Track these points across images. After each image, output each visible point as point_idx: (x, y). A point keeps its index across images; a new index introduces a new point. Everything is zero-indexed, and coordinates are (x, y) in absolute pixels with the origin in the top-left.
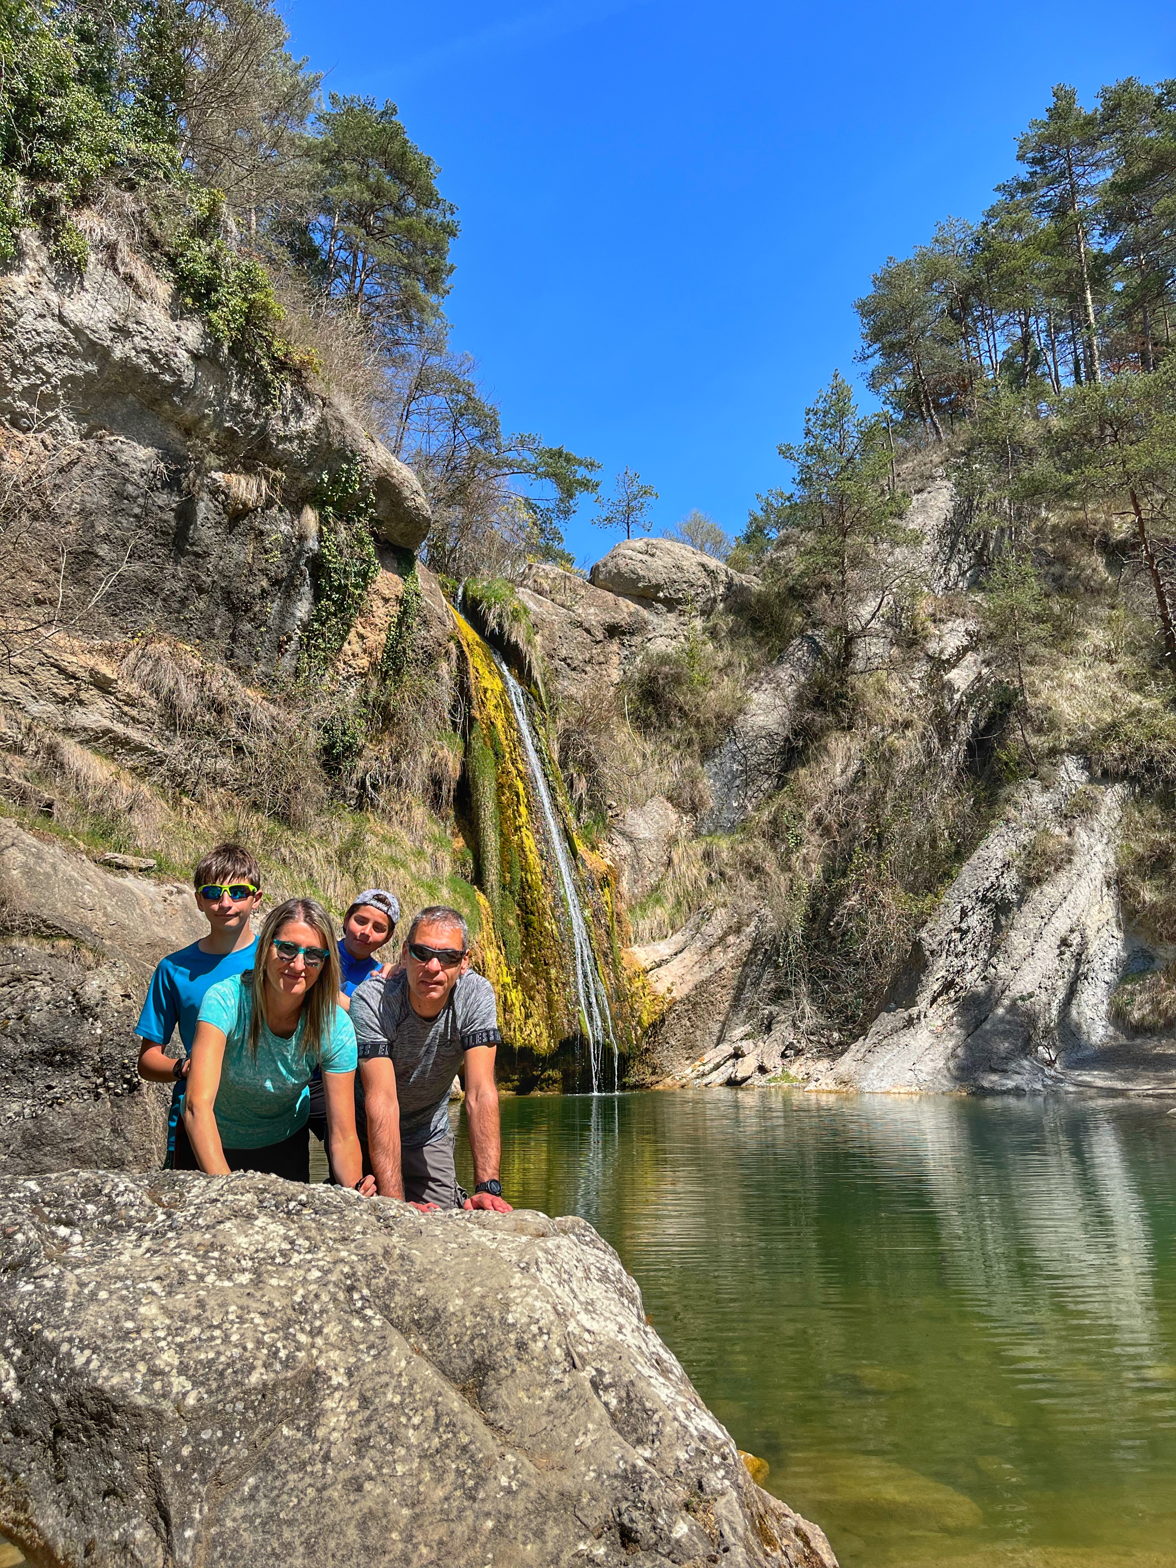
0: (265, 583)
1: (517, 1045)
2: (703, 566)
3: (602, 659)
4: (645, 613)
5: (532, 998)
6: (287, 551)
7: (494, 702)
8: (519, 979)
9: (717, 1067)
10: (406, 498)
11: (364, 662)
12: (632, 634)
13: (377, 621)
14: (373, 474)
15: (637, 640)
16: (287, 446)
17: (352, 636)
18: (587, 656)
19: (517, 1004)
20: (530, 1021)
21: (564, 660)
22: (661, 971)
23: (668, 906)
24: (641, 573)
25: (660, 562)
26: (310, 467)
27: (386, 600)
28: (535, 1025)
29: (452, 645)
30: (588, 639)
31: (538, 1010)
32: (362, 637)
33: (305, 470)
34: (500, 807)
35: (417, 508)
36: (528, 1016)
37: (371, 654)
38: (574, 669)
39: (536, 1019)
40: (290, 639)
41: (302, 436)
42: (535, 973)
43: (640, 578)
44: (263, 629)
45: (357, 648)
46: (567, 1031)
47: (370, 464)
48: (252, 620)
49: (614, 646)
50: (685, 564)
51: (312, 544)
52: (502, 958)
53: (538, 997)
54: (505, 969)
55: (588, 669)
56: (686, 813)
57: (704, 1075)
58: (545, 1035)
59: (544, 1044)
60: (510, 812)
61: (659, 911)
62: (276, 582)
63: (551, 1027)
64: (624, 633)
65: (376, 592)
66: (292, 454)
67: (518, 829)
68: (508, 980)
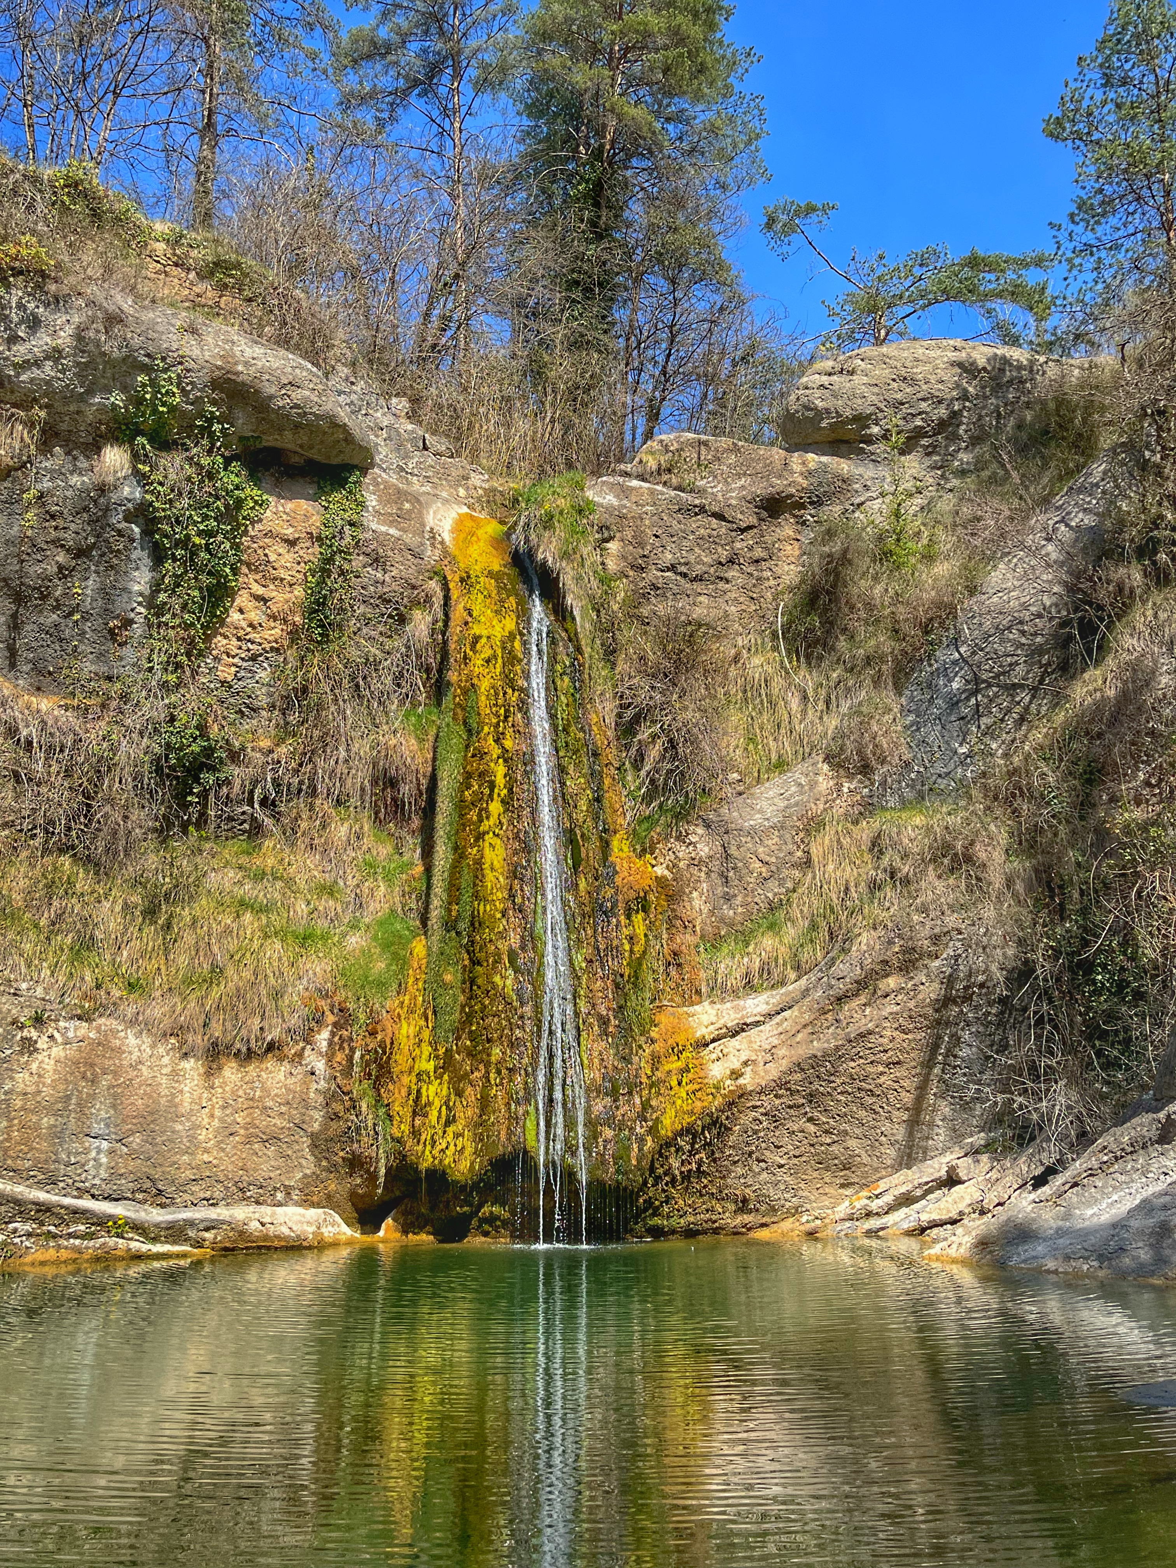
0: (61, 558)
1: (424, 1166)
2: (960, 365)
3: (759, 553)
4: (844, 466)
5: (459, 1094)
6: (86, 509)
7: (488, 653)
8: (447, 1064)
9: (907, 1200)
10: (271, 397)
11: (276, 631)
12: (818, 503)
13: (282, 574)
14: (201, 378)
15: (834, 510)
16: (36, 373)
17: (244, 599)
18: (724, 554)
19: (437, 1103)
20: (450, 1130)
21: (672, 568)
22: (735, 1043)
23: (790, 933)
24: (820, 404)
25: (865, 380)
26: (90, 392)
27: (292, 543)
28: (457, 1135)
29: (434, 585)
30: (723, 528)
31: (466, 1113)
32: (264, 600)
33: (81, 399)
34: (461, 807)
35: (297, 406)
36: (448, 1123)
37: (285, 621)
38: (699, 579)
39: (459, 1126)
40: (128, 623)
41: (55, 354)
42: (470, 1054)
43: (820, 414)
44: (77, 617)
45: (256, 616)
46: (503, 1146)
47: (191, 365)
48: (57, 608)
49: (786, 528)
50: (919, 371)
51: (130, 491)
52: (426, 1034)
53: (469, 1090)
54: (427, 1049)
55: (730, 574)
56: (850, 777)
57: (869, 1214)
58: (469, 1150)
59: (464, 1165)
60: (473, 815)
61: (768, 942)
62: (81, 553)
63: (478, 1138)
64: (802, 506)
65: (269, 534)
66: (48, 383)
67: (480, 837)
68: (430, 1066)
